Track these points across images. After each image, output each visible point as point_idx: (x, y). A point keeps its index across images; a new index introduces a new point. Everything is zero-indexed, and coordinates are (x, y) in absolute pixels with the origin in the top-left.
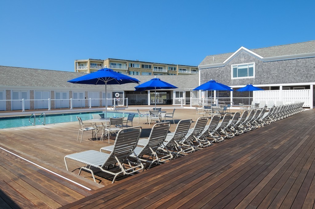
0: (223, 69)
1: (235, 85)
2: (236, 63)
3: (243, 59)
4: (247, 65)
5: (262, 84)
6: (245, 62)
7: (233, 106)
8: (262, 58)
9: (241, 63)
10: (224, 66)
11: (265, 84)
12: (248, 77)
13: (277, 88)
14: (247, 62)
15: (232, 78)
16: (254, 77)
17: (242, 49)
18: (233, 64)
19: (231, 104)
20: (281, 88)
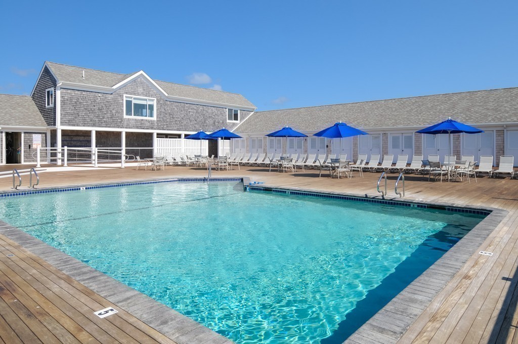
0: (110, 97)
1: (130, 128)
2: (131, 94)
3: (140, 90)
4: (146, 100)
5: (165, 130)
6: (143, 94)
7: (126, 162)
8: (166, 95)
9: (138, 94)
10: (112, 94)
11: (168, 130)
12: (148, 118)
13: (179, 136)
14: (146, 96)
15: (125, 116)
16: (154, 118)
17: (142, 74)
18: (126, 93)
19: (123, 158)
20: (183, 136)
